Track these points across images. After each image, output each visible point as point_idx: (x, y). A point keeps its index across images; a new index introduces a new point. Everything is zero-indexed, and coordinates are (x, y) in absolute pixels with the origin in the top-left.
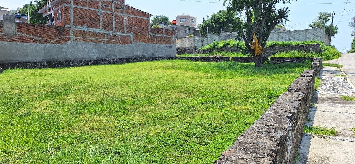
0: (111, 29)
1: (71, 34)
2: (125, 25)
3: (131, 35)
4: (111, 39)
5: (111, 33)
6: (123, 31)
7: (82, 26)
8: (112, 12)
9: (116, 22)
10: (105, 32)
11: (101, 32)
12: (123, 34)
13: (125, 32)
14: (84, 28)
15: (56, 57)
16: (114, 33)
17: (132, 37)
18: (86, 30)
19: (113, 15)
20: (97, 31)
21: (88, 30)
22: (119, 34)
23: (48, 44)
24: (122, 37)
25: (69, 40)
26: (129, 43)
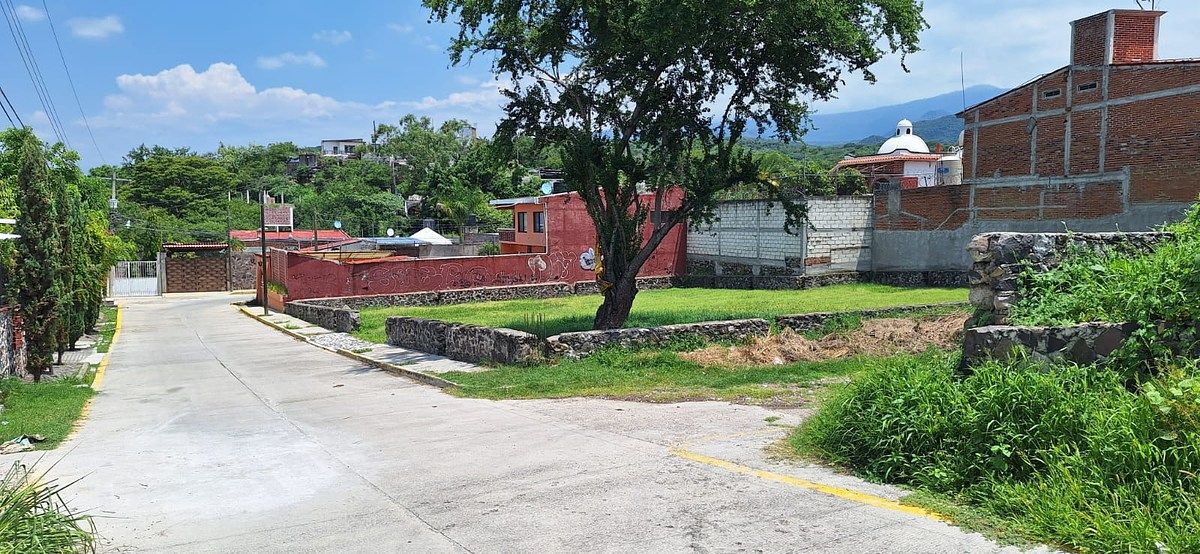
0: (1057, 170)
1: (972, 201)
2: (1103, 143)
3: (1123, 177)
4: (1057, 201)
5: (1056, 182)
6: (1095, 166)
7: (992, 176)
8: (1064, 110)
9: (1076, 140)
10: (1042, 183)
11: (1031, 183)
12: (1092, 180)
13: (1101, 169)
14: (994, 182)
15: (943, 262)
16: (1068, 181)
17: (1126, 187)
18: (998, 185)
19: (1069, 118)
20: (1025, 181)
21: (1003, 185)
22: (1081, 180)
23: (934, 232)
24: (1091, 190)
25: (964, 218)
26: (1113, 212)
